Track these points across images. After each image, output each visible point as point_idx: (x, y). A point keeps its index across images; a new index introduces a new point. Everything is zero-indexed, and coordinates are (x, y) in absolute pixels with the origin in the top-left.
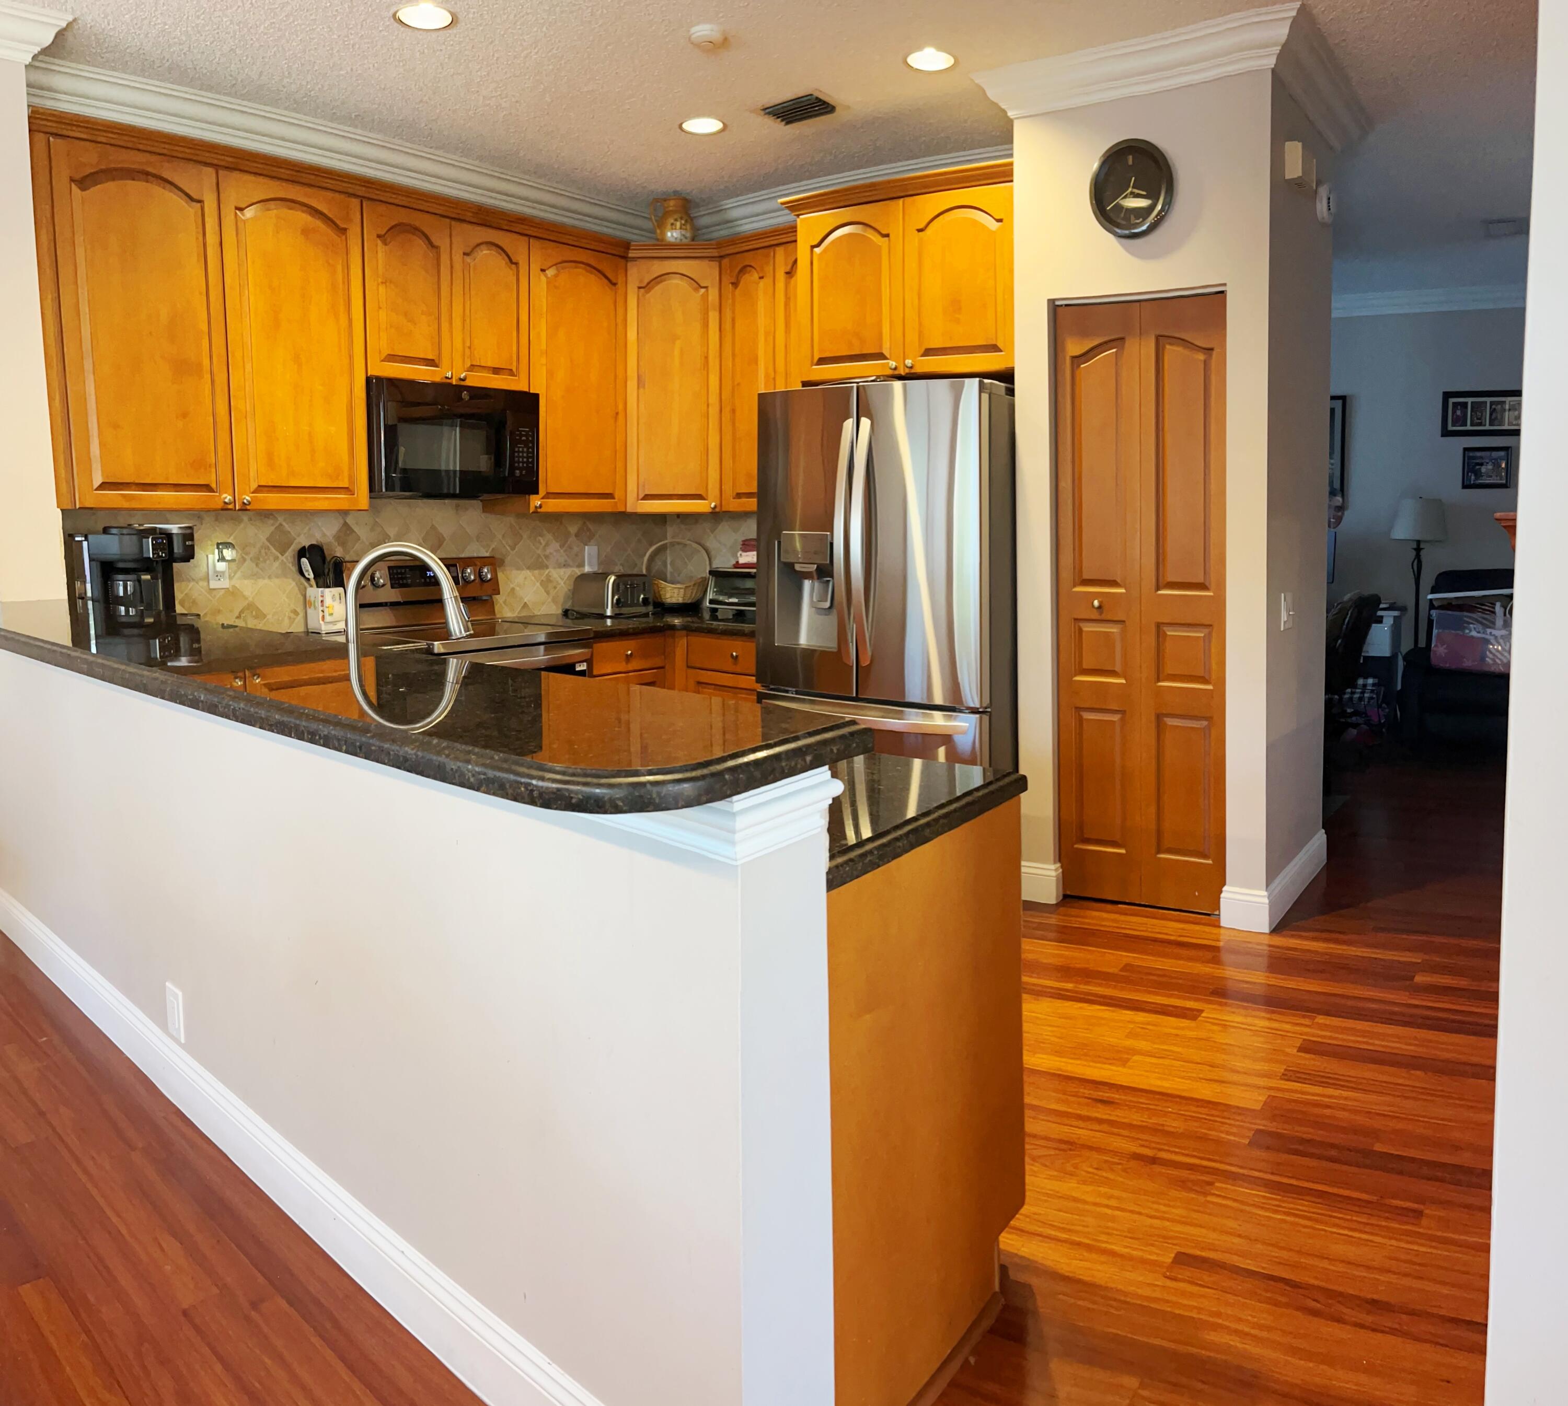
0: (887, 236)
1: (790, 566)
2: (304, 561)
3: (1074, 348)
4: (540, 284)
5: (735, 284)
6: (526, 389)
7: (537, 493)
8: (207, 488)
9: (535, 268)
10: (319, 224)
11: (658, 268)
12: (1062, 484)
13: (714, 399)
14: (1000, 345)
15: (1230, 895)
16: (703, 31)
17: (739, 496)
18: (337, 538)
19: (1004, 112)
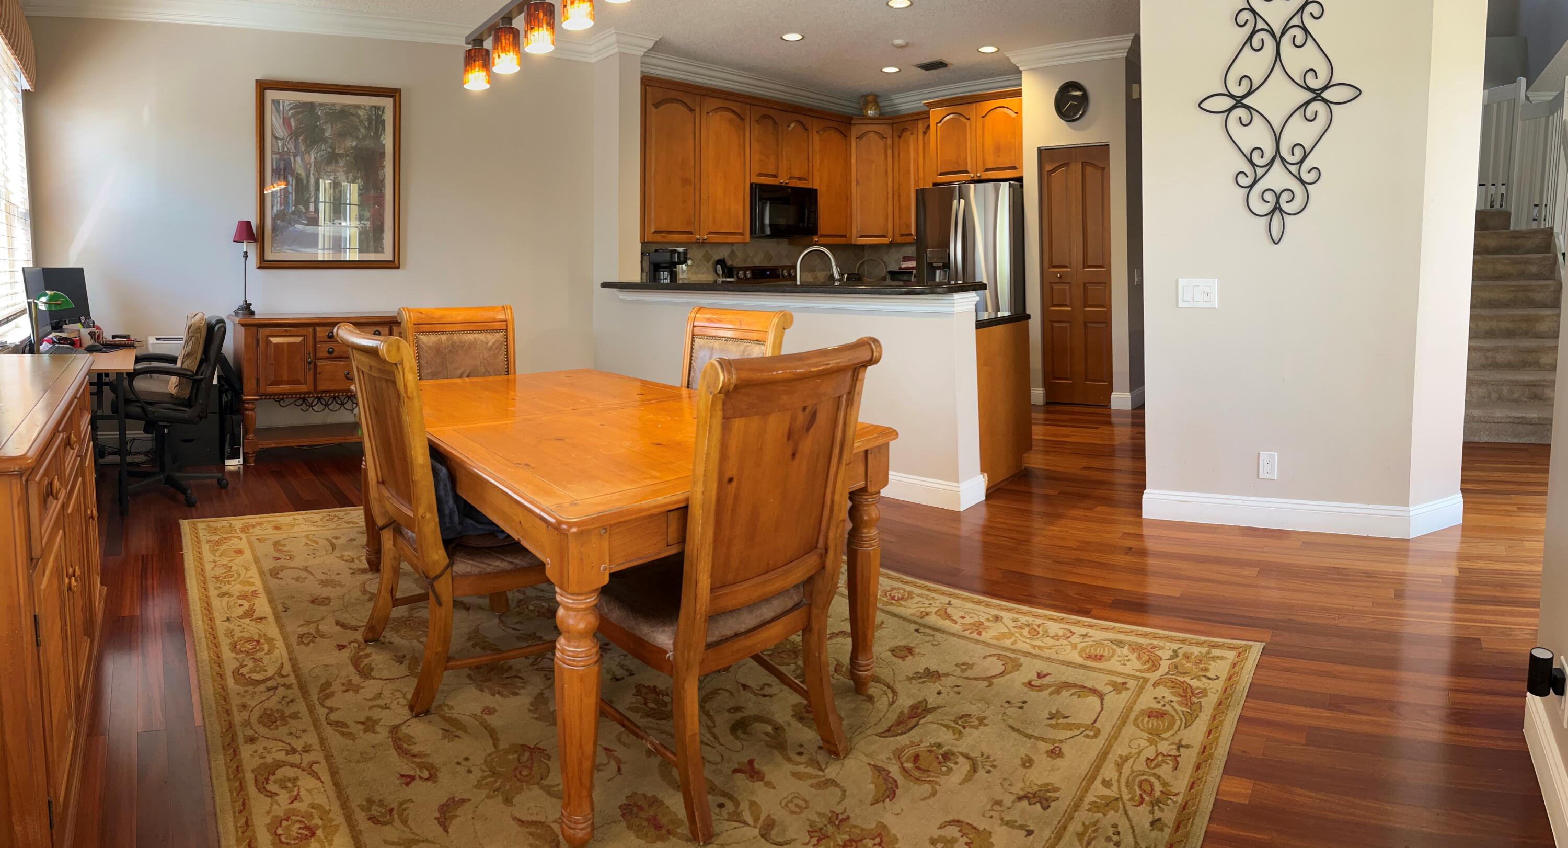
0: (969, 119)
1: (931, 264)
2: (719, 266)
3: (1048, 167)
4: (817, 138)
5: (900, 137)
6: (811, 187)
7: (817, 234)
8: (691, 233)
9: (815, 132)
10: (734, 117)
11: (865, 128)
12: (1044, 225)
13: (890, 191)
14: (1017, 166)
15: (1115, 395)
16: (898, 42)
17: (902, 235)
18: (729, 256)
19: (1018, 68)
